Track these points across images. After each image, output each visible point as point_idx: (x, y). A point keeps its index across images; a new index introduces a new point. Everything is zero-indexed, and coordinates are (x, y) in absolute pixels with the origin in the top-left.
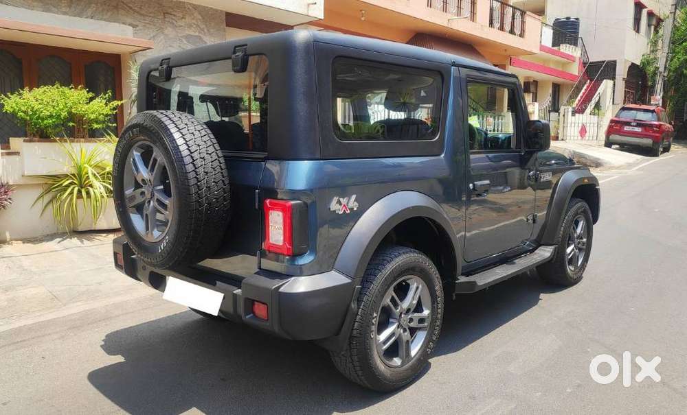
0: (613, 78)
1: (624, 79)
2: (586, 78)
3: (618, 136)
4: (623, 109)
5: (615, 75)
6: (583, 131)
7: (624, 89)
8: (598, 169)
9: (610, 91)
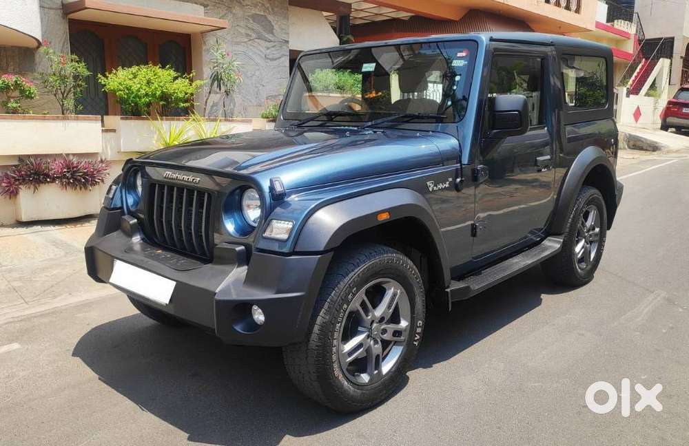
0: (670, 56)
1: (681, 57)
2: (641, 56)
3: (675, 118)
4: (682, 90)
5: (672, 53)
6: (637, 114)
7: (681, 68)
8: (655, 153)
9: (666, 70)
